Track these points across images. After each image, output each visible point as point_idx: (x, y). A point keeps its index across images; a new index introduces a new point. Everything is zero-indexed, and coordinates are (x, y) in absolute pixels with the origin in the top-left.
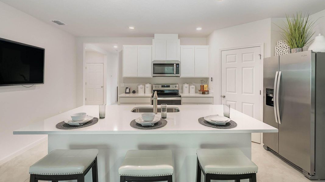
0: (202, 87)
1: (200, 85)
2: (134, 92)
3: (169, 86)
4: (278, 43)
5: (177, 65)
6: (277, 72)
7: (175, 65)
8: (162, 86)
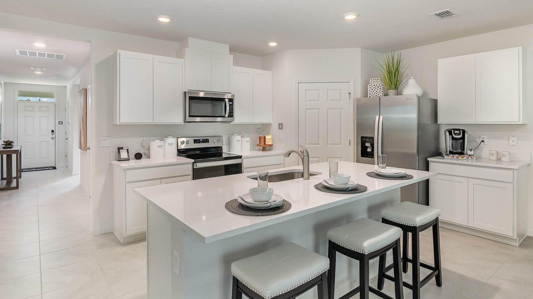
0: (262, 140)
1: (258, 136)
2: (138, 156)
3: (206, 141)
4: (371, 81)
5: (231, 100)
6: (377, 117)
7: (227, 100)
8: (195, 141)
